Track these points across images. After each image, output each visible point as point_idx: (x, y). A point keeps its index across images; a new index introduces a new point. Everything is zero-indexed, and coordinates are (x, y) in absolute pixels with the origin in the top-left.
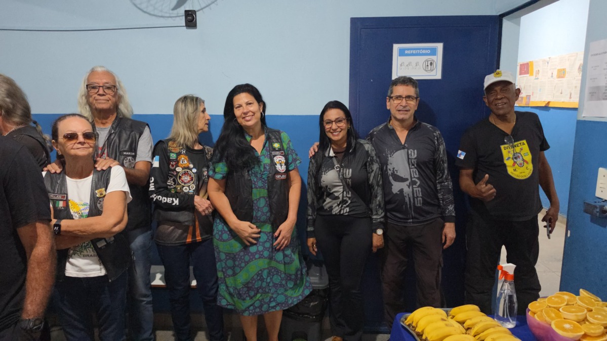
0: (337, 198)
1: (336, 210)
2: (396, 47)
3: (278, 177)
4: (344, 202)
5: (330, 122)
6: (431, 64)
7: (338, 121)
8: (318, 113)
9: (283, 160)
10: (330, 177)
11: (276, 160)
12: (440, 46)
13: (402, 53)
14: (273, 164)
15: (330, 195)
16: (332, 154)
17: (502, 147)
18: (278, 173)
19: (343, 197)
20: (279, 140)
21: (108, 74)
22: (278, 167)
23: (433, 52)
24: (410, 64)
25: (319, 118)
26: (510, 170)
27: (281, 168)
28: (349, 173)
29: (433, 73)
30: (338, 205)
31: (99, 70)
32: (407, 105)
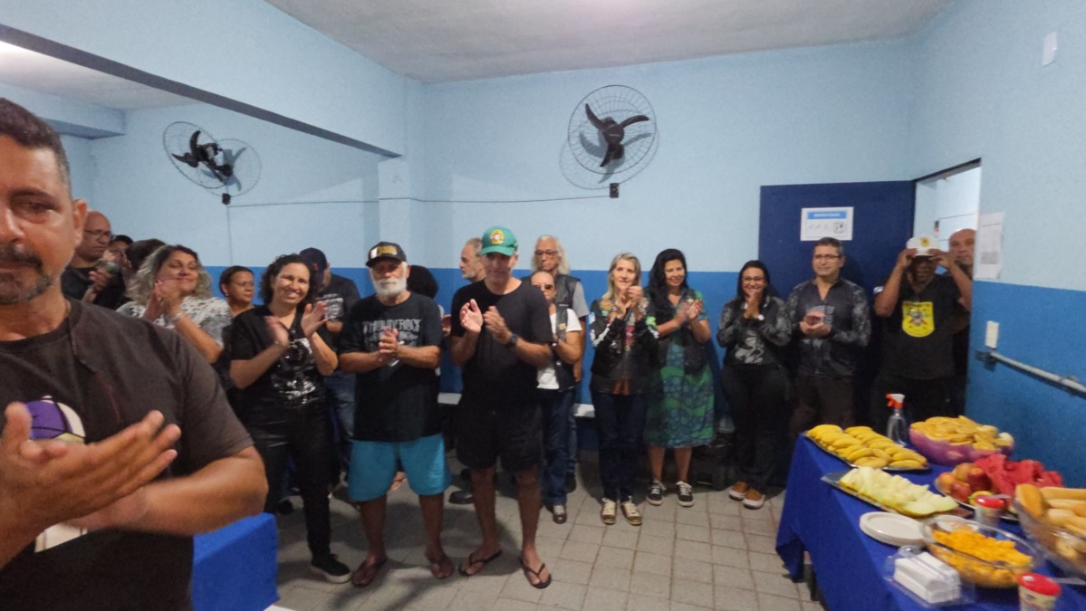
1: (749, 360)
2: (805, 212)
4: (756, 352)
5: (749, 279)
6: (841, 226)
7: (756, 279)
8: (737, 270)
12: (850, 211)
13: (811, 216)
19: (757, 347)
23: (843, 215)
24: (818, 227)
25: (737, 276)
29: (843, 234)
30: (752, 355)
32: (826, 263)
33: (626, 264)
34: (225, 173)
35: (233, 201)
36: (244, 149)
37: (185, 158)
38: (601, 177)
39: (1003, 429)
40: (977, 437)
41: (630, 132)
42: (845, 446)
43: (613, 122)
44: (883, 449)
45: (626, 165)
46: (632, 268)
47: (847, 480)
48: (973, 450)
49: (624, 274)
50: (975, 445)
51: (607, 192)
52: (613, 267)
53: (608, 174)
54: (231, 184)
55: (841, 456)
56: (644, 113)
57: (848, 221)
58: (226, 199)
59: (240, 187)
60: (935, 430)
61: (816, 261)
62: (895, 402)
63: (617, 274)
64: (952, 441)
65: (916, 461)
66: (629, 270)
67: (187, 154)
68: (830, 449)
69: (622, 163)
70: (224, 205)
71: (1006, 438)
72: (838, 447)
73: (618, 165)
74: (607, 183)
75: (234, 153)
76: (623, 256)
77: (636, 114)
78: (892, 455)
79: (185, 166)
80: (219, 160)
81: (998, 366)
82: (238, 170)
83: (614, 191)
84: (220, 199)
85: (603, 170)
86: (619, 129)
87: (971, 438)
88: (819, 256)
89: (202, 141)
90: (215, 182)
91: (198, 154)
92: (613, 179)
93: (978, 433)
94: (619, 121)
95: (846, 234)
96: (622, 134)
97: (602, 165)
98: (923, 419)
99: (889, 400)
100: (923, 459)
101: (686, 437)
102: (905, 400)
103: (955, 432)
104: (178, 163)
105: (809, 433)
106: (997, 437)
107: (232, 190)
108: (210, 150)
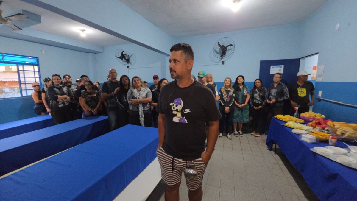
0: (258, 99)
3: (244, 94)
4: (259, 100)
7: (259, 83)
8: (254, 81)
9: (246, 91)
10: (256, 95)
11: (244, 91)
12: (283, 66)
13: (273, 68)
14: (244, 92)
15: (256, 99)
16: (257, 90)
17: (298, 89)
18: (244, 93)
20: (246, 87)
21: (210, 74)
22: (245, 92)
23: (281, 67)
24: (275, 70)
26: (299, 95)
27: (245, 93)
28: (261, 94)
31: (209, 74)
32: (277, 79)
33: (228, 80)
34: (128, 61)
35: (129, 67)
36: (132, 55)
37: (120, 58)
38: (220, 59)
39: (322, 114)
40: (316, 116)
41: (228, 48)
42: (285, 119)
43: (224, 46)
44: (294, 119)
45: (226, 57)
46: (229, 80)
47: (287, 124)
48: (316, 118)
49: (228, 82)
50: (316, 117)
51: (221, 63)
52: (225, 80)
53: (221, 59)
54: (129, 63)
55: (284, 121)
56: (232, 44)
57: (282, 69)
58: (128, 67)
59: (131, 64)
60: (306, 115)
61: (274, 78)
62: (296, 109)
63: (226, 82)
64: (310, 117)
65: (303, 121)
66: (229, 81)
67: (120, 57)
68: (281, 119)
69: (225, 56)
70: (127, 69)
71: (323, 116)
72: (283, 119)
73: (224, 57)
74: (221, 61)
75: (130, 56)
76: (227, 78)
77: (230, 44)
78: (296, 120)
79: (120, 60)
80: (127, 58)
81: (321, 101)
82: (131, 61)
83: (223, 63)
84: (127, 67)
85: (220, 58)
86: (226, 48)
87: (315, 116)
88: (275, 77)
89: (124, 53)
90: (126, 63)
91: (123, 57)
92: (223, 60)
93: (317, 115)
94: (226, 46)
95: (282, 72)
96: (227, 49)
97: (221, 57)
98: (303, 113)
99: (295, 109)
101: (242, 120)
102: (298, 109)
103: (311, 115)
104: (118, 59)
105: (275, 117)
106: (321, 116)
107: (129, 65)
108: (125, 55)
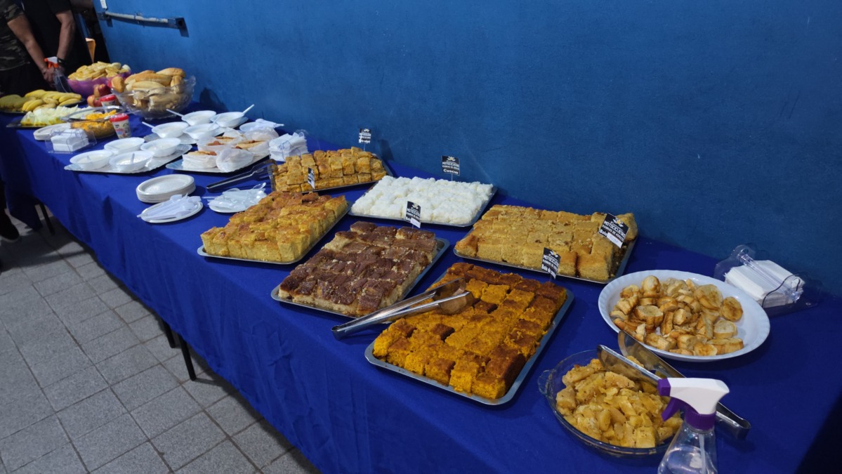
39: (124, 63)
40: (107, 70)
42: (22, 105)
44: (52, 98)
47: (23, 121)
50: (107, 76)
60: (82, 74)
62: (52, 64)
71: (125, 68)
78: (58, 100)
81: (112, 21)
87: (104, 72)
100: (79, 96)
106: (121, 68)
